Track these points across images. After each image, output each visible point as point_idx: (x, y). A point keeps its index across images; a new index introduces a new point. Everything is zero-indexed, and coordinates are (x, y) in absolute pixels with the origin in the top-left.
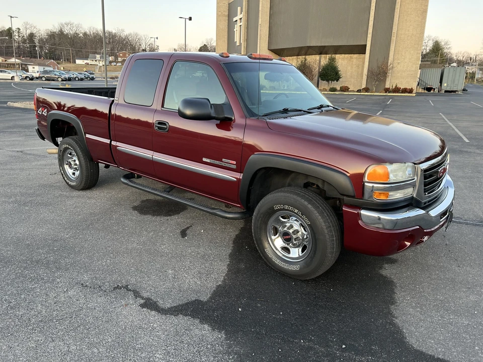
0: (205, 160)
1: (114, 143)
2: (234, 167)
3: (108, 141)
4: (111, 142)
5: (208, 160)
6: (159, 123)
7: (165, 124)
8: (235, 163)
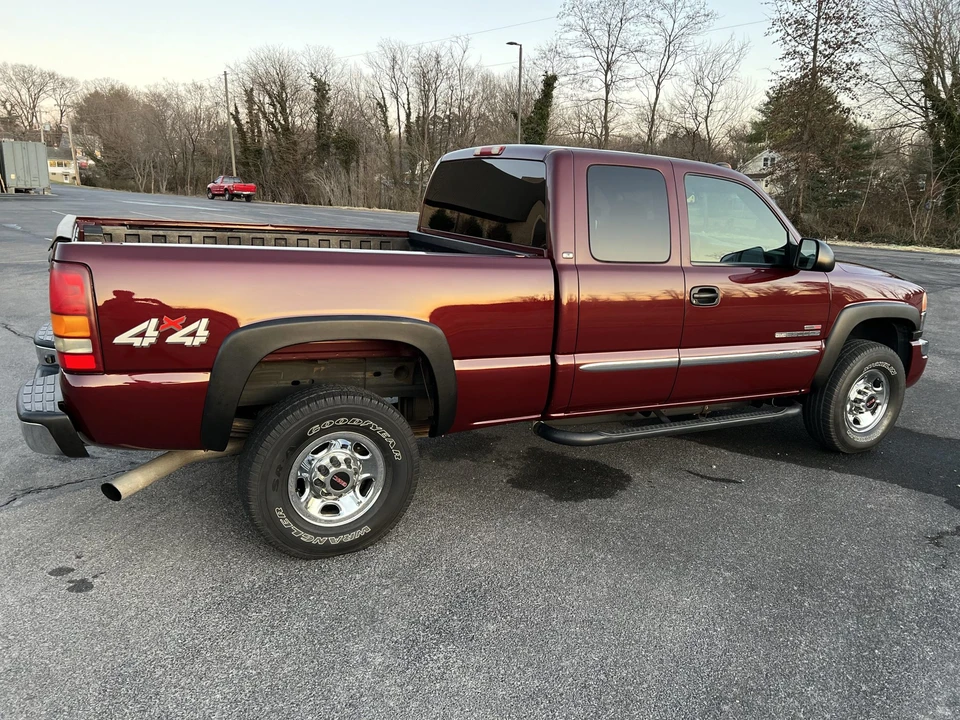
0: (778, 335)
1: (563, 360)
2: (817, 333)
3: (544, 361)
4: (553, 361)
5: (783, 335)
6: (701, 291)
7: (713, 291)
8: (819, 327)
